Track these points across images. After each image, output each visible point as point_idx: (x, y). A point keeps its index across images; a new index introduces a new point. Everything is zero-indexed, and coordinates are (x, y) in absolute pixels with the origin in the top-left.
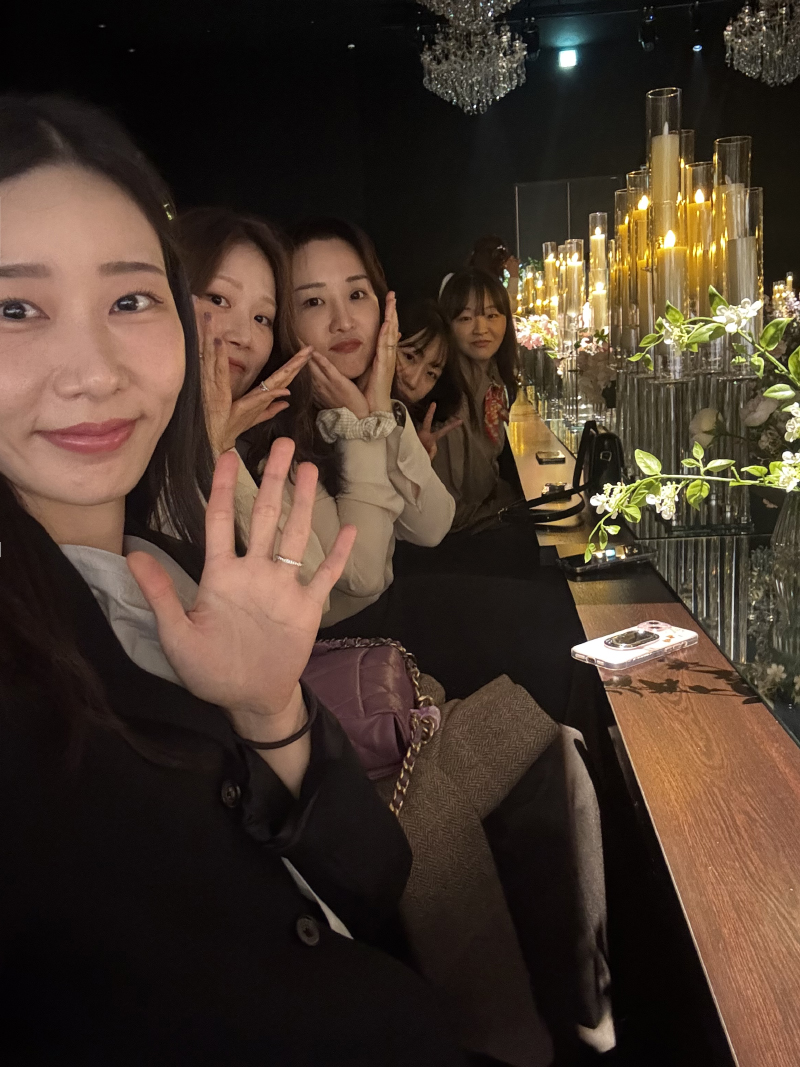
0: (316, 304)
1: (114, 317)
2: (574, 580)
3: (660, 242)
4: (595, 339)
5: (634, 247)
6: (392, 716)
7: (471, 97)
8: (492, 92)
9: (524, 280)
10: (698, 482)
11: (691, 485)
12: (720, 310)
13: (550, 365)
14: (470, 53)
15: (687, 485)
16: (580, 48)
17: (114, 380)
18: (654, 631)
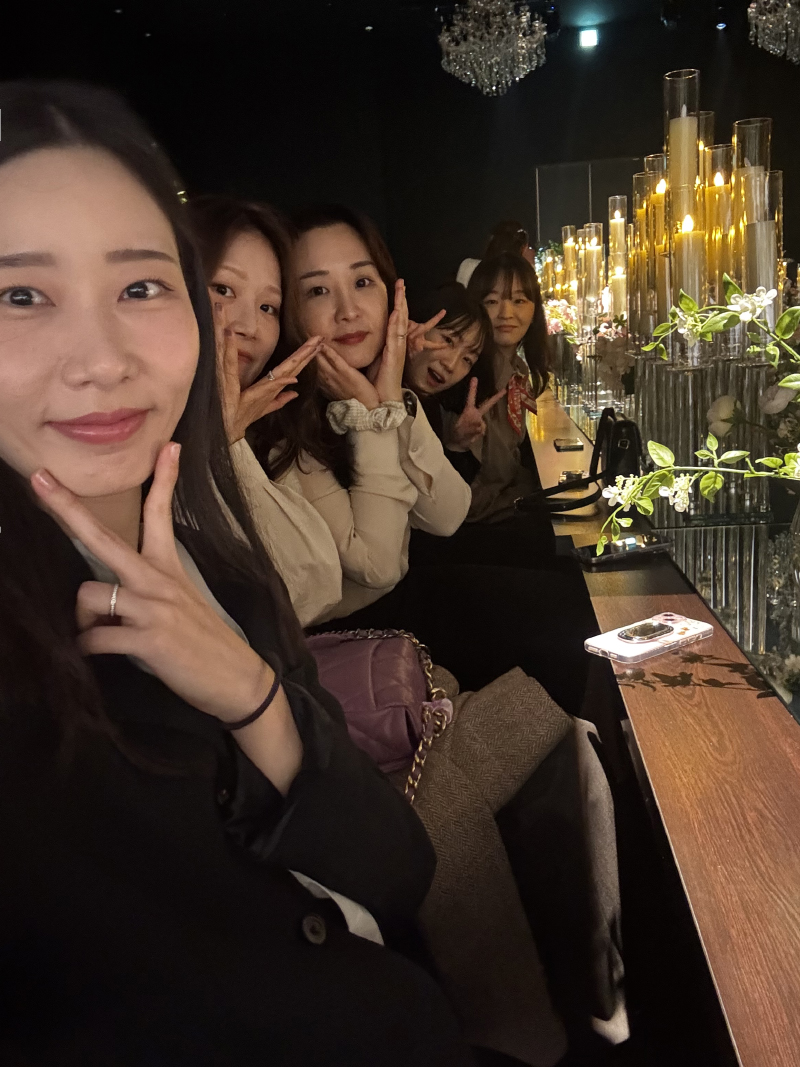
0: (321, 293)
1: (123, 305)
2: (590, 571)
3: (678, 226)
4: (614, 325)
5: (651, 230)
6: (403, 710)
7: (490, 78)
8: (511, 73)
9: (544, 264)
10: (711, 474)
11: (704, 477)
12: (734, 298)
13: (569, 350)
14: (488, 33)
15: (701, 476)
16: (601, 28)
17: (120, 369)
18: (669, 623)
